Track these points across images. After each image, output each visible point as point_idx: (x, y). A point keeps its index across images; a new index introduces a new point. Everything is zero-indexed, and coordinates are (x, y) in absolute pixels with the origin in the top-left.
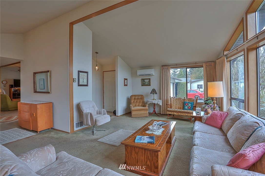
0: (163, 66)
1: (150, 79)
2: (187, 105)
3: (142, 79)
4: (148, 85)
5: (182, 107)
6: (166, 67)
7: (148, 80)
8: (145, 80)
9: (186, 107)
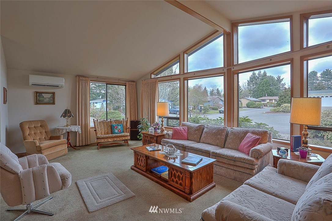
0: (79, 76)
1: (54, 93)
2: (117, 128)
3: (37, 93)
4: (52, 103)
5: (110, 131)
6: (84, 79)
7: (50, 95)
8: (43, 94)
9: (116, 130)
